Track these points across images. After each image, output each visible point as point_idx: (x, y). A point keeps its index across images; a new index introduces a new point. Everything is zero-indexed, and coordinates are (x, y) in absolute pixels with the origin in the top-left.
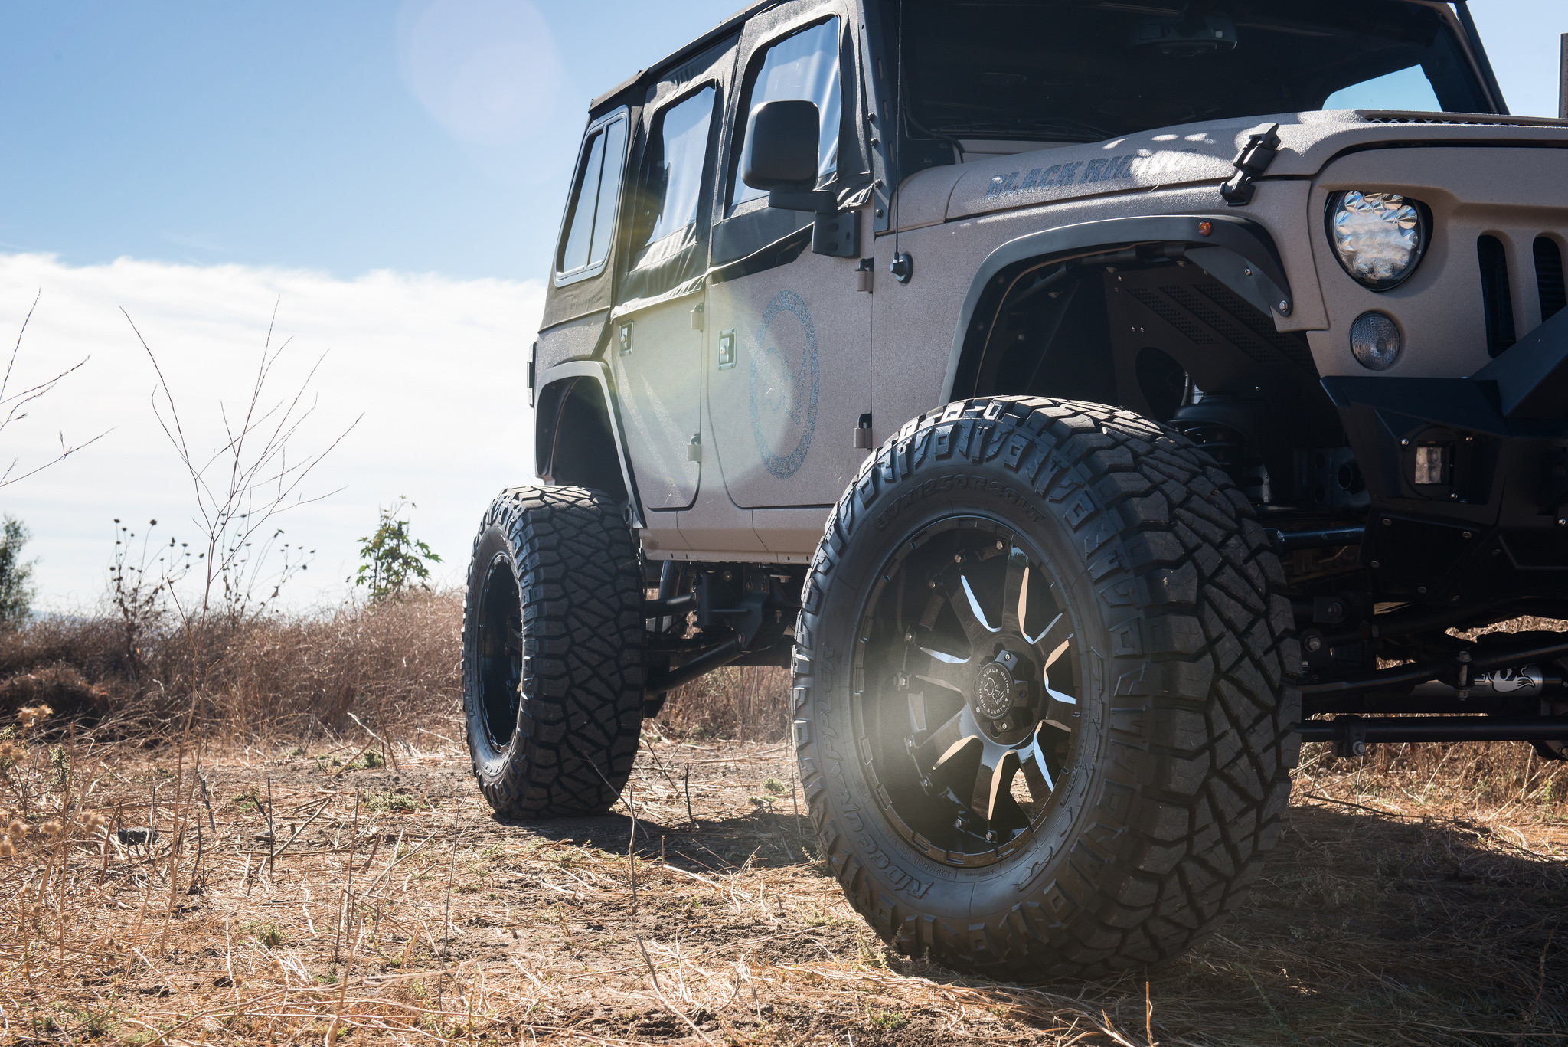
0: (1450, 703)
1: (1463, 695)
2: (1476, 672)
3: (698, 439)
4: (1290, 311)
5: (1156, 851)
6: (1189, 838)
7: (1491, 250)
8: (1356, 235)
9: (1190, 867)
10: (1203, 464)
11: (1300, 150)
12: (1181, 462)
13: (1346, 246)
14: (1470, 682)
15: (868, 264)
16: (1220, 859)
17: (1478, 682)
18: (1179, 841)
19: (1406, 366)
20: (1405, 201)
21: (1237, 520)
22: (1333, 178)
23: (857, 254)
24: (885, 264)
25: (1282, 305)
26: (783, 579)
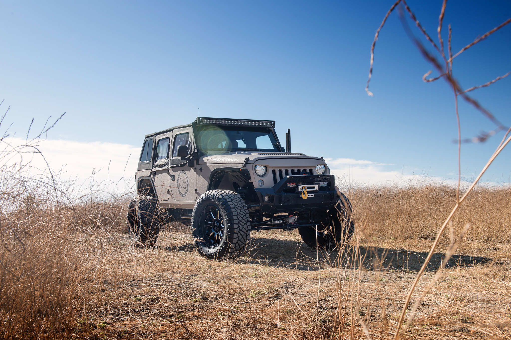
0: (271, 225)
1: (272, 224)
2: (274, 221)
3: (169, 190)
4: (251, 180)
5: (234, 239)
6: (238, 237)
7: (274, 172)
8: (258, 170)
9: (239, 242)
10: (240, 200)
11: (252, 160)
12: (237, 200)
13: (257, 172)
14: (273, 222)
15: (196, 168)
16: (242, 240)
17: (274, 222)
18: (237, 238)
19: (264, 187)
20: (264, 166)
21: (243, 207)
22: (255, 164)
23: (194, 166)
24: (198, 169)
25: (250, 179)
26: (182, 210)
